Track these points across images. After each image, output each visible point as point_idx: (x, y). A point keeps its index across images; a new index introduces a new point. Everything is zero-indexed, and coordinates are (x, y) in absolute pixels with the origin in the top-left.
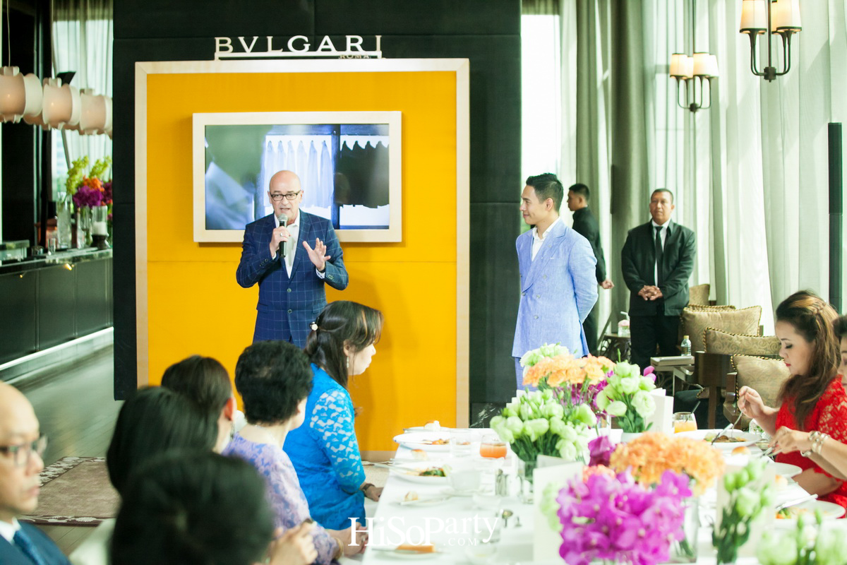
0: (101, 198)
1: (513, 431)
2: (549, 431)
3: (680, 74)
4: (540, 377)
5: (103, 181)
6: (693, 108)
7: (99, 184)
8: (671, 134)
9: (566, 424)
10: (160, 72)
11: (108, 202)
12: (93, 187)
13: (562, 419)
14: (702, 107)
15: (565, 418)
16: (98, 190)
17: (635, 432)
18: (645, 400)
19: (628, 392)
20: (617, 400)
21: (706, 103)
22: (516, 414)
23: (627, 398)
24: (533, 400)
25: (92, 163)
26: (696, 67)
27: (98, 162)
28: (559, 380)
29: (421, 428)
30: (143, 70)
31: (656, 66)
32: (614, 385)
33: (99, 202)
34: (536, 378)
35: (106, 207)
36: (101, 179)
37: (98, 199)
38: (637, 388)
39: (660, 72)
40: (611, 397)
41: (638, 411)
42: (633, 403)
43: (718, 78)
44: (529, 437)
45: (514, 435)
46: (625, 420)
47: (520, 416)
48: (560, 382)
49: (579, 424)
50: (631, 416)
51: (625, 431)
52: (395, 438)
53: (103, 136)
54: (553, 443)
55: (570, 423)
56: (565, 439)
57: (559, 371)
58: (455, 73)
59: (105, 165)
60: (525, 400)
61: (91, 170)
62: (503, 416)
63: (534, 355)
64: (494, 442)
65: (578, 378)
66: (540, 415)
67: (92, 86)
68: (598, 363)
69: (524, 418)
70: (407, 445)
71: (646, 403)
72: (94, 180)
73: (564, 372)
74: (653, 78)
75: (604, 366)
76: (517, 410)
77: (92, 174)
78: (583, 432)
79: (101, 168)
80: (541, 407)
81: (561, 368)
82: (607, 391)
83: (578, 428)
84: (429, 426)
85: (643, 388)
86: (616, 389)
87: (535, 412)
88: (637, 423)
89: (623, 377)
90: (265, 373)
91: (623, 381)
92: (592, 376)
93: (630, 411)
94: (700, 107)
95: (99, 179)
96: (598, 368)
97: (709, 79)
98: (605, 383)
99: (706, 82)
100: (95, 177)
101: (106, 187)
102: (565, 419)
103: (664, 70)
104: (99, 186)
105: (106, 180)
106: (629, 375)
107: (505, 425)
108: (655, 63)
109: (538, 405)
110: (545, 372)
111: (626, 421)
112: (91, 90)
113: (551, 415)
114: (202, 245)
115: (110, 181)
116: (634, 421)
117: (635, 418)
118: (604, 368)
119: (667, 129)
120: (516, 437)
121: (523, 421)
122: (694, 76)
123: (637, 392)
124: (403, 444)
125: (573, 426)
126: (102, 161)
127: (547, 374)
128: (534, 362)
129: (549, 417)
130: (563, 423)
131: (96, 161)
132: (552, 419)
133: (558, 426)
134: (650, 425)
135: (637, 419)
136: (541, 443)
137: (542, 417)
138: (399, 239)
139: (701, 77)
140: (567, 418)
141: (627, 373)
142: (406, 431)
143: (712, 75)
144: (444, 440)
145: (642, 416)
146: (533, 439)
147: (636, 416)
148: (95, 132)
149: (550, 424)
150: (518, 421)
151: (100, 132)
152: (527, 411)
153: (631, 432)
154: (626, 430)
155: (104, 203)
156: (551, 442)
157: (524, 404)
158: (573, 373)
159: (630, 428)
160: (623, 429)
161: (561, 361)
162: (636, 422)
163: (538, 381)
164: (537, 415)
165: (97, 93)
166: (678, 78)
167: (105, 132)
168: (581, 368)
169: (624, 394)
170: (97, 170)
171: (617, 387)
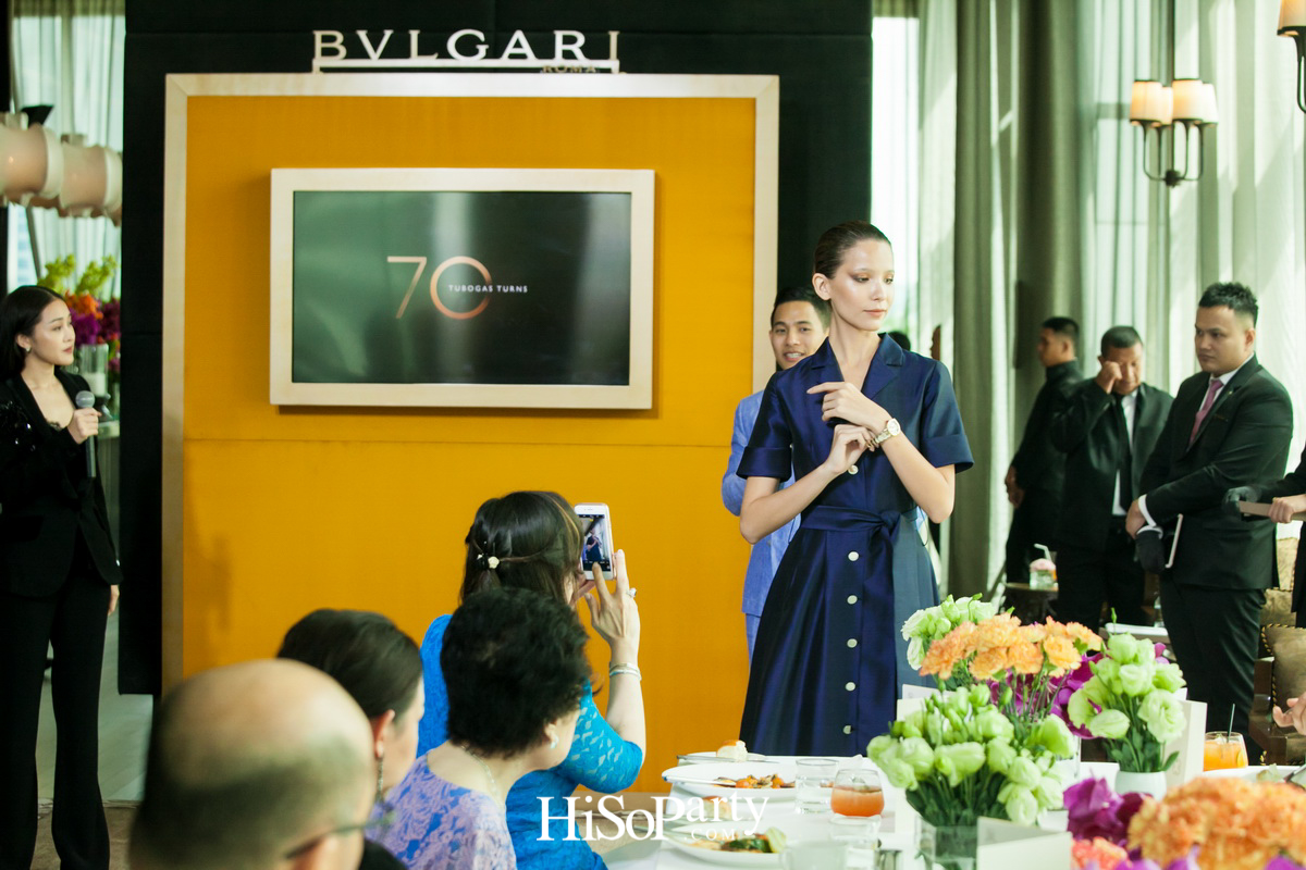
0: (97, 330)
1: (915, 767)
2: (985, 766)
3: (1148, 116)
4: (954, 660)
5: (100, 301)
6: (1172, 178)
7: (94, 306)
8: (1125, 230)
9: (1019, 755)
10: (212, 93)
11: (109, 337)
12: (83, 311)
13: (1011, 744)
14: (1188, 176)
15: (1016, 742)
16: (92, 316)
17: (1143, 770)
18: (1166, 709)
19: (1133, 691)
20: (1109, 707)
21: (1193, 172)
22: (919, 733)
23: (1129, 704)
24: (951, 705)
25: (81, 268)
26: (1177, 103)
27: (92, 266)
28: (994, 666)
29: (713, 754)
30: (180, 88)
31: (1099, 106)
32: (1105, 678)
33: (93, 338)
34: (947, 662)
35: (106, 347)
36: (97, 297)
37: (92, 333)
38: (1150, 685)
39: (1106, 117)
40: (1097, 700)
41: (1152, 729)
42: (1140, 715)
43: (1216, 124)
44: (946, 778)
45: (916, 774)
46: (1124, 746)
47: (926, 735)
48: (995, 671)
49: (1041, 755)
50: (1137, 739)
51: (1123, 768)
52: (664, 774)
53: (101, 220)
54: (993, 790)
55: (1025, 752)
56: (1017, 783)
57: (993, 650)
58: (753, 101)
59: (105, 272)
60: (936, 704)
61: (79, 281)
62: (893, 737)
63: (930, 617)
64: (858, 785)
65: (1031, 663)
66: (966, 736)
67: (81, 128)
68: (1067, 635)
69: (933, 741)
70: (687, 786)
71: (1167, 715)
72: (86, 297)
73: (1003, 652)
74: (1093, 126)
75: (1078, 640)
76: (920, 724)
77: (81, 287)
78: (1052, 771)
79: (97, 278)
80: (966, 720)
81: (997, 643)
82: (1090, 688)
83: (1043, 761)
84: (725, 751)
85: (1159, 685)
86: (1109, 686)
87: (956, 729)
88: (1148, 754)
89: (1123, 664)
90: (490, 651)
91: (1123, 671)
92: (1057, 659)
93: (1134, 730)
94: (1183, 178)
95: (93, 296)
96: (1068, 644)
97: (1201, 126)
98: (1083, 674)
99: (1194, 131)
100: (87, 292)
101: (108, 310)
102: (1018, 742)
103: (1113, 112)
104: (93, 309)
105: (106, 298)
106: (1135, 660)
107: (899, 755)
108: (1096, 99)
109: (962, 714)
110: (965, 651)
111: (1128, 748)
112: (80, 137)
113: (988, 734)
114: (286, 410)
115: (113, 300)
116: (1143, 750)
117: (1144, 743)
118: (1077, 644)
119: (1117, 223)
120: (920, 778)
121: (933, 746)
122: (1174, 120)
123: (1148, 693)
124: (679, 784)
125: (1032, 758)
126: (99, 264)
127: (968, 654)
128: (931, 632)
129: (986, 739)
130: (1013, 752)
131: (88, 264)
132: (991, 743)
133: (1003, 757)
134: (1173, 757)
135: (1149, 746)
136: (968, 789)
137: (971, 739)
138: (647, 404)
139: (1187, 122)
140: (1021, 742)
141: (1132, 656)
142: (681, 761)
143: (1206, 120)
144: (758, 777)
145: (1159, 739)
146: (954, 781)
147: (1149, 740)
148: (87, 212)
149: (986, 752)
150: (924, 747)
151: (96, 214)
152: (941, 726)
153: (1136, 771)
154: (1126, 766)
155: (101, 339)
156: (989, 789)
157: (933, 712)
158: (1021, 654)
159: (1135, 763)
160: (1120, 762)
161: (997, 630)
162: (1147, 752)
163: (950, 668)
164: (959, 736)
165: (91, 142)
166: (1145, 123)
167: (105, 212)
168: (1036, 643)
169: (1124, 695)
170: (91, 280)
171: (1110, 681)
